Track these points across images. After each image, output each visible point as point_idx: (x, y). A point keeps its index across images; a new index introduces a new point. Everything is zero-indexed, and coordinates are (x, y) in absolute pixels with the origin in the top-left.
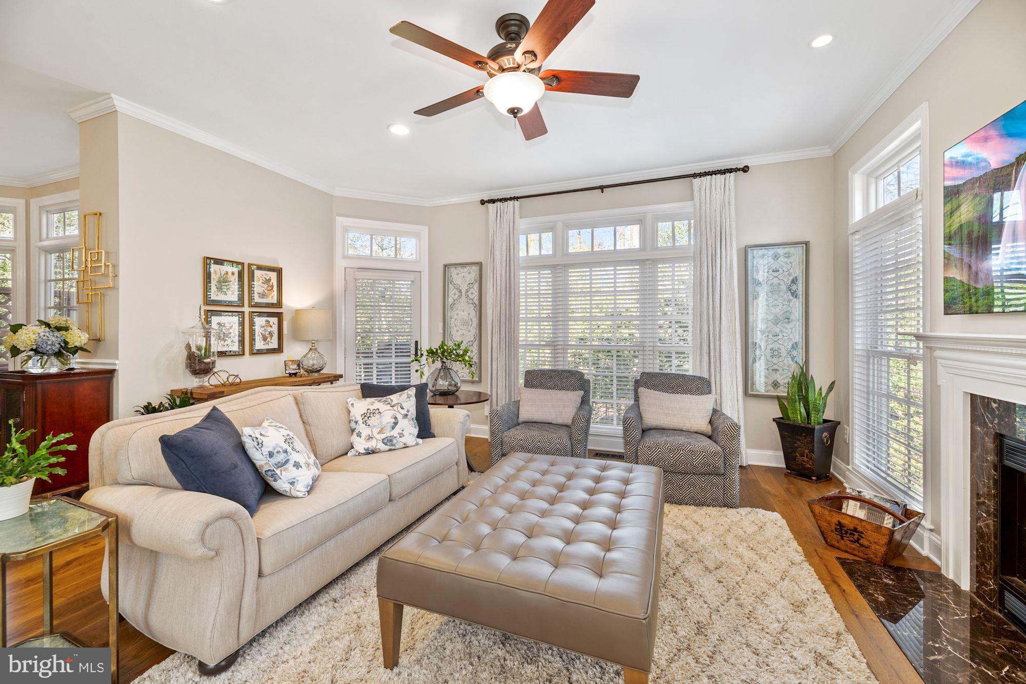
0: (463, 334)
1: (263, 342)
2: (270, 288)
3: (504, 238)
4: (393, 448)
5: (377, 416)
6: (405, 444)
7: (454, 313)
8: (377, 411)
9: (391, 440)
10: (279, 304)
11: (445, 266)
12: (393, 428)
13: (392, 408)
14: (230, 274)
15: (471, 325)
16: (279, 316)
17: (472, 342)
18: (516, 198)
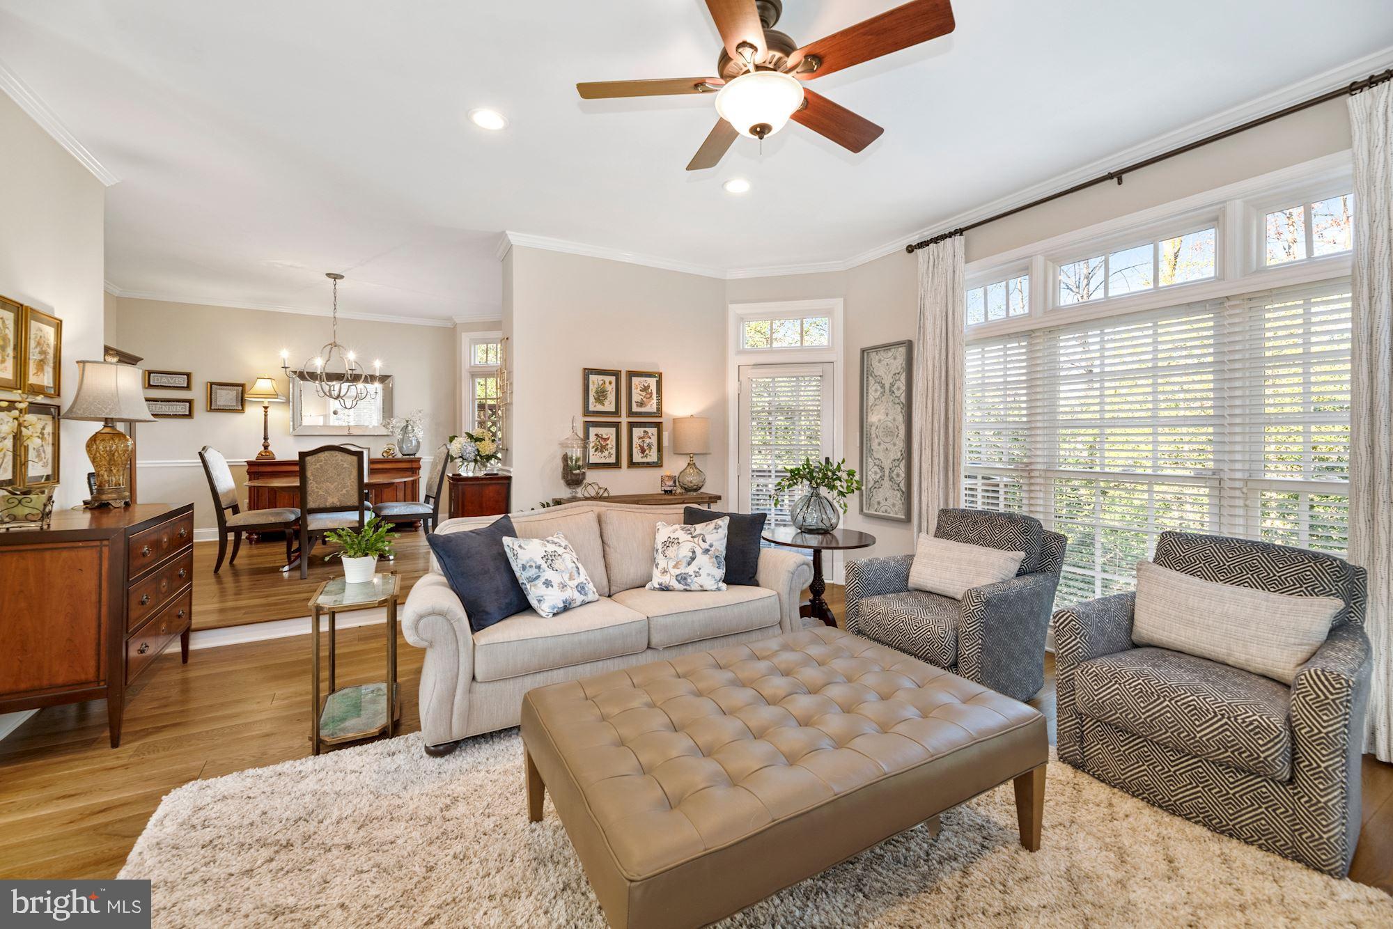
0: (887, 449)
1: (641, 455)
2: (648, 396)
4: (688, 588)
5: (675, 546)
6: (701, 586)
7: (874, 417)
8: (676, 541)
9: (685, 579)
10: (659, 412)
11: (863, 351)
12: (689, 564)
13: (692, 539)
14: (607, 383)
15: (897, 436)
16: (658, 425)
17: (898, 460)
18: (960, 232)
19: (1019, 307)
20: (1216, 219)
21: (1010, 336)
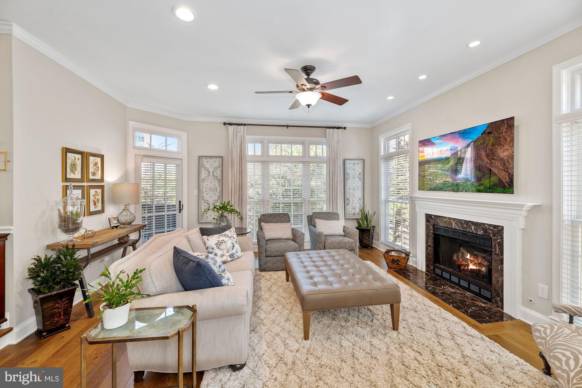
0: (211, 196)
1: (94, 207)
2: (97, 169)
3: (239, 145)
7: (205, 184)
10: (102, 180)
11: (200, 157)
14: (77, 160)
15: (216, 191)
16: (102, 187)
17: (217, 200)
18: (245, 125)
19: (259, 153)
20: (303, 143)
21: (258, 162)
